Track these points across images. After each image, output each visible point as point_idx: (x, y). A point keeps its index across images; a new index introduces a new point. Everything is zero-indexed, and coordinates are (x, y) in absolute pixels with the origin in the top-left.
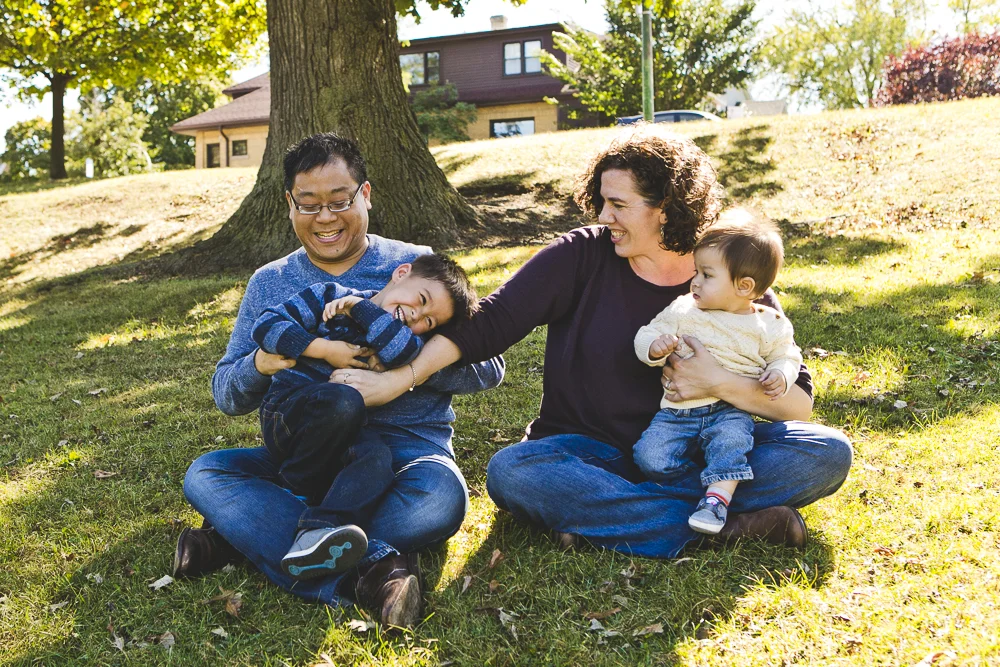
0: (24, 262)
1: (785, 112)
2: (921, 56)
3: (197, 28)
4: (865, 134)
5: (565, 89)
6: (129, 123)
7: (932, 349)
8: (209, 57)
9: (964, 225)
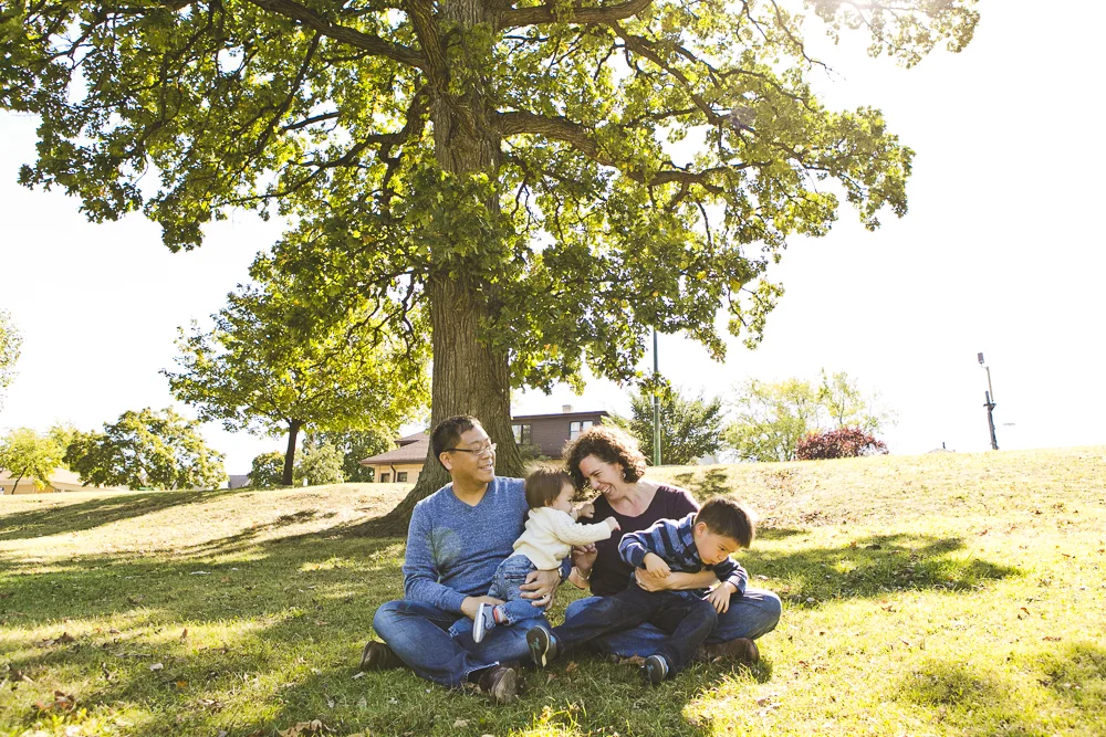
0: (261, 530)
2: (816, 440)
3: (384, 398)
4: (786, 475)
6: (335, 457)
8: (390, 416)
9: (845, 523)
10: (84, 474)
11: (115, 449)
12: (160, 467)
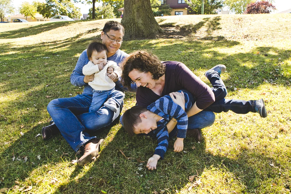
0: (81, 35)
1: (228, 14)
2: (253, 5)
4: (241, 19)
5: (189, 6)
6: (111, 9)
7: (246, 72)
9: (257, 40)
10: (43, 15)
11: (50, 8)
12: (63, 12)
